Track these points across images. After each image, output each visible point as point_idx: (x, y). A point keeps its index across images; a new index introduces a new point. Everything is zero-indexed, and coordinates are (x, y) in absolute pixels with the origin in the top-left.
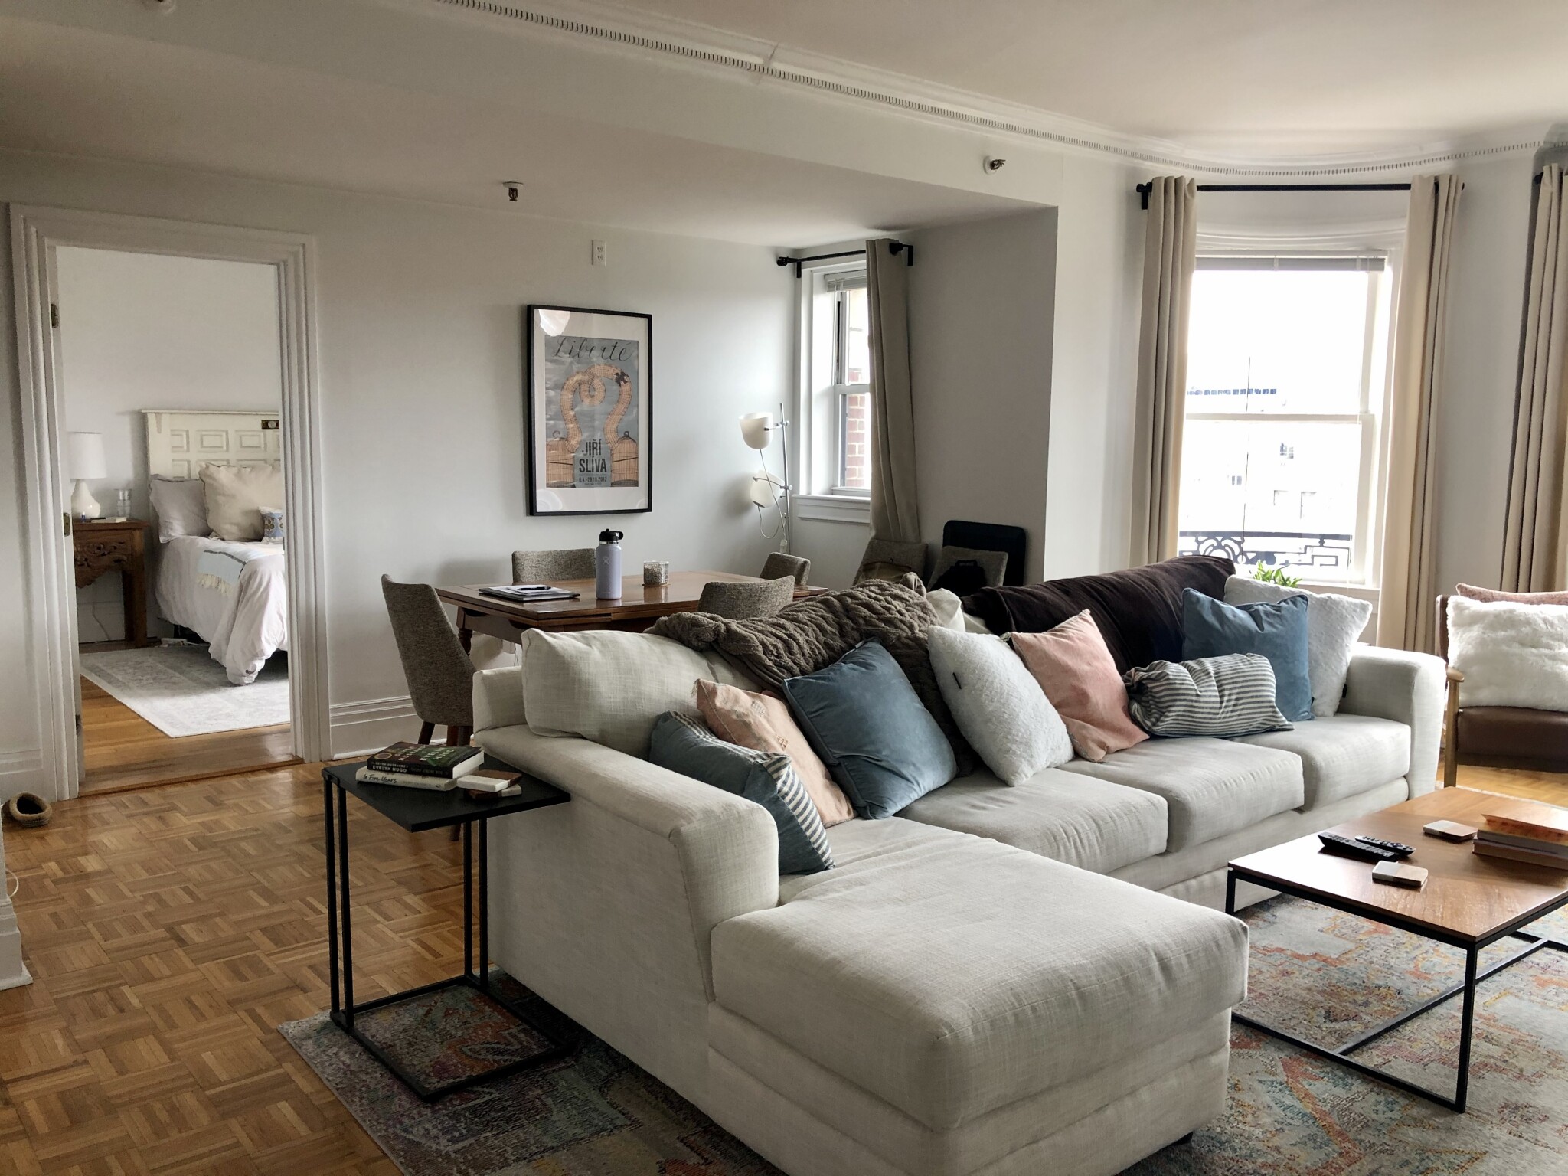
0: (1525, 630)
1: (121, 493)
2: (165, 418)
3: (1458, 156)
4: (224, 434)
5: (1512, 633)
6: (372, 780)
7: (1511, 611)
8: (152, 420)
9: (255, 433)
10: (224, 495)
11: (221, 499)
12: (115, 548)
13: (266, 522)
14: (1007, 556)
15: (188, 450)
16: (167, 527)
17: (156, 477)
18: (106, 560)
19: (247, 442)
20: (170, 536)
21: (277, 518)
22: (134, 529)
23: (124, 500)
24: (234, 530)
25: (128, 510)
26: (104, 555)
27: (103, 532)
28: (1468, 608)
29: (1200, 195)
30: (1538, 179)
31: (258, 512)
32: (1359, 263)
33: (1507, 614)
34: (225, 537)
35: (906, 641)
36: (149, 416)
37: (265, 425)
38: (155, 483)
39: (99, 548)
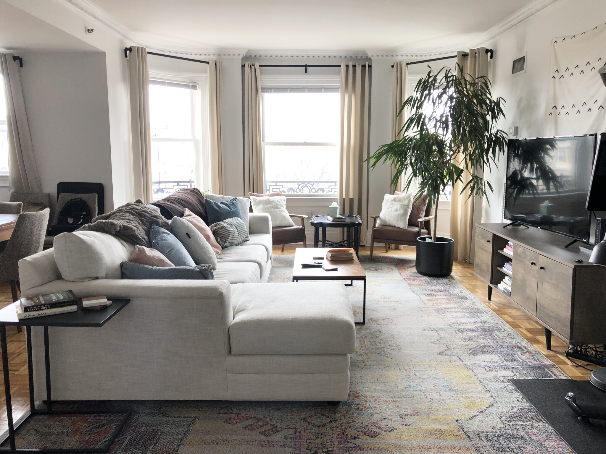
0: (274, 204)
3: (219, 55)
5: (271, 205)
6: (30, 317)
7: (269, 199)
14: (97, 195)
28: (257, 199)
29: (148, 55)
30: (243, 66)
32: (190, 86)
33: (268, 200)
35: (164, 224)
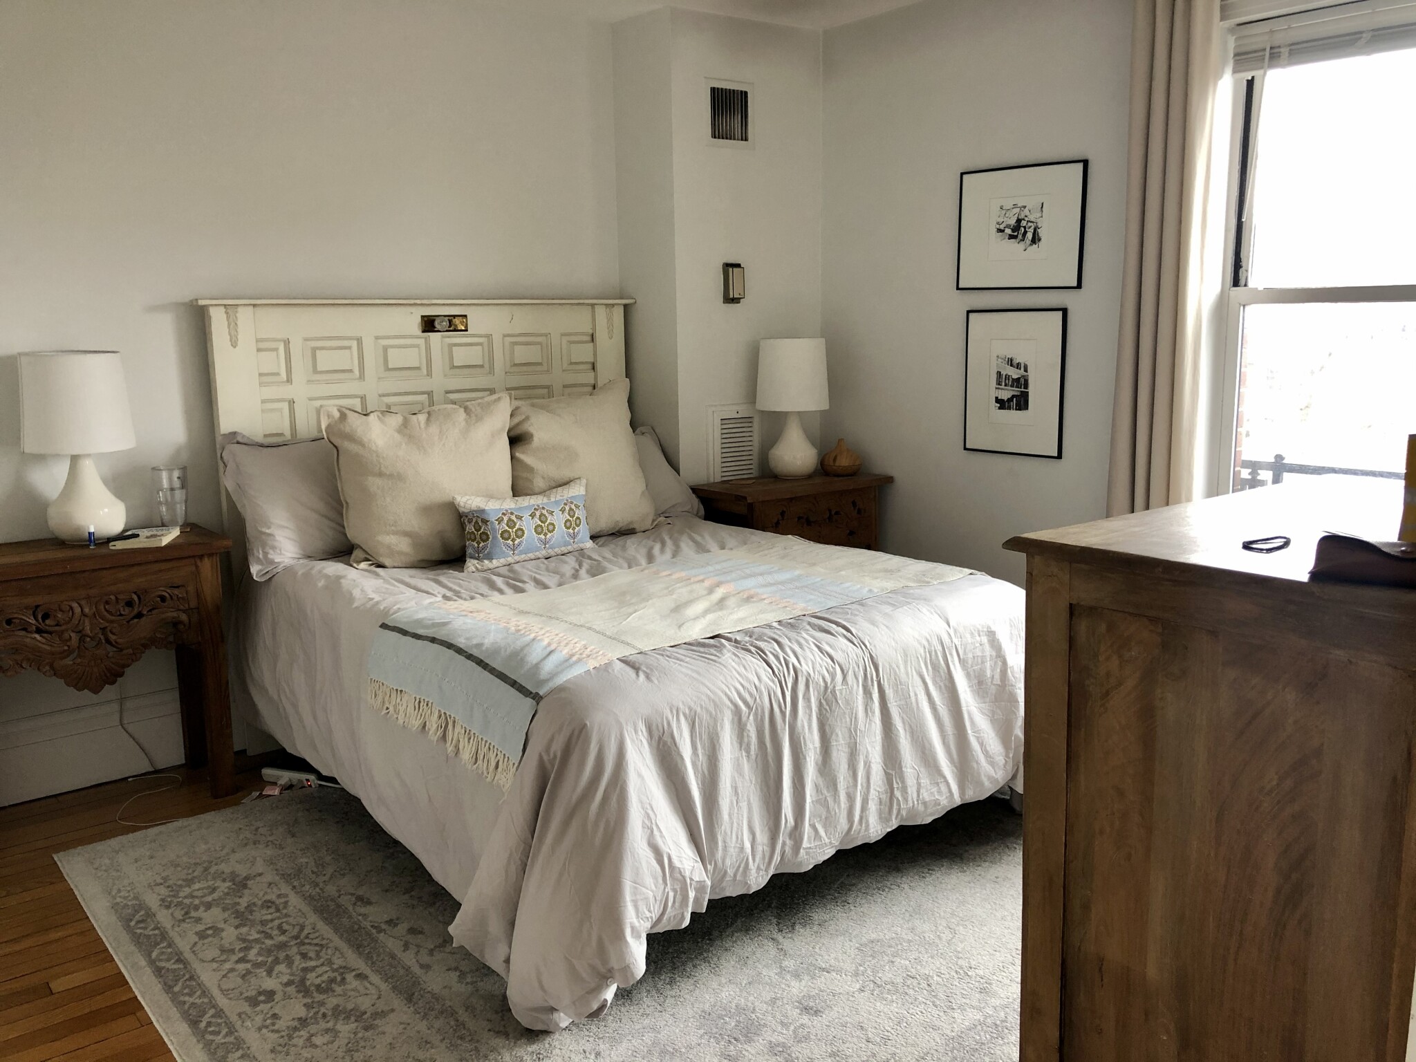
1: (164, 475)
2: (245, 316)
4: (354, 344)
8: (218, 320)
9: (409, 341)
10: (381, 474)
11: (374, 483)
12: (163, 599)
13: (470, 528)
15: (289, 380)
16: (264, 545)
17: (233, 437)
18: (144, 628)
19: (396, 359)
20: (272, 562)
21: (493, 518)
22: (201, 557)
23: (172, 489)
24: (403, 545)
25: (180, 509)
26: (139, 616)
27: (135, 570)
31: (452, 507)
34: (387, 562)
36: (212, 311)
37: (429, 325)
38: (232, 450)
39: (129, 604)
